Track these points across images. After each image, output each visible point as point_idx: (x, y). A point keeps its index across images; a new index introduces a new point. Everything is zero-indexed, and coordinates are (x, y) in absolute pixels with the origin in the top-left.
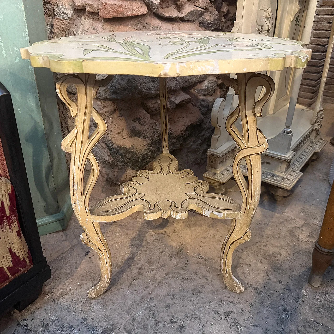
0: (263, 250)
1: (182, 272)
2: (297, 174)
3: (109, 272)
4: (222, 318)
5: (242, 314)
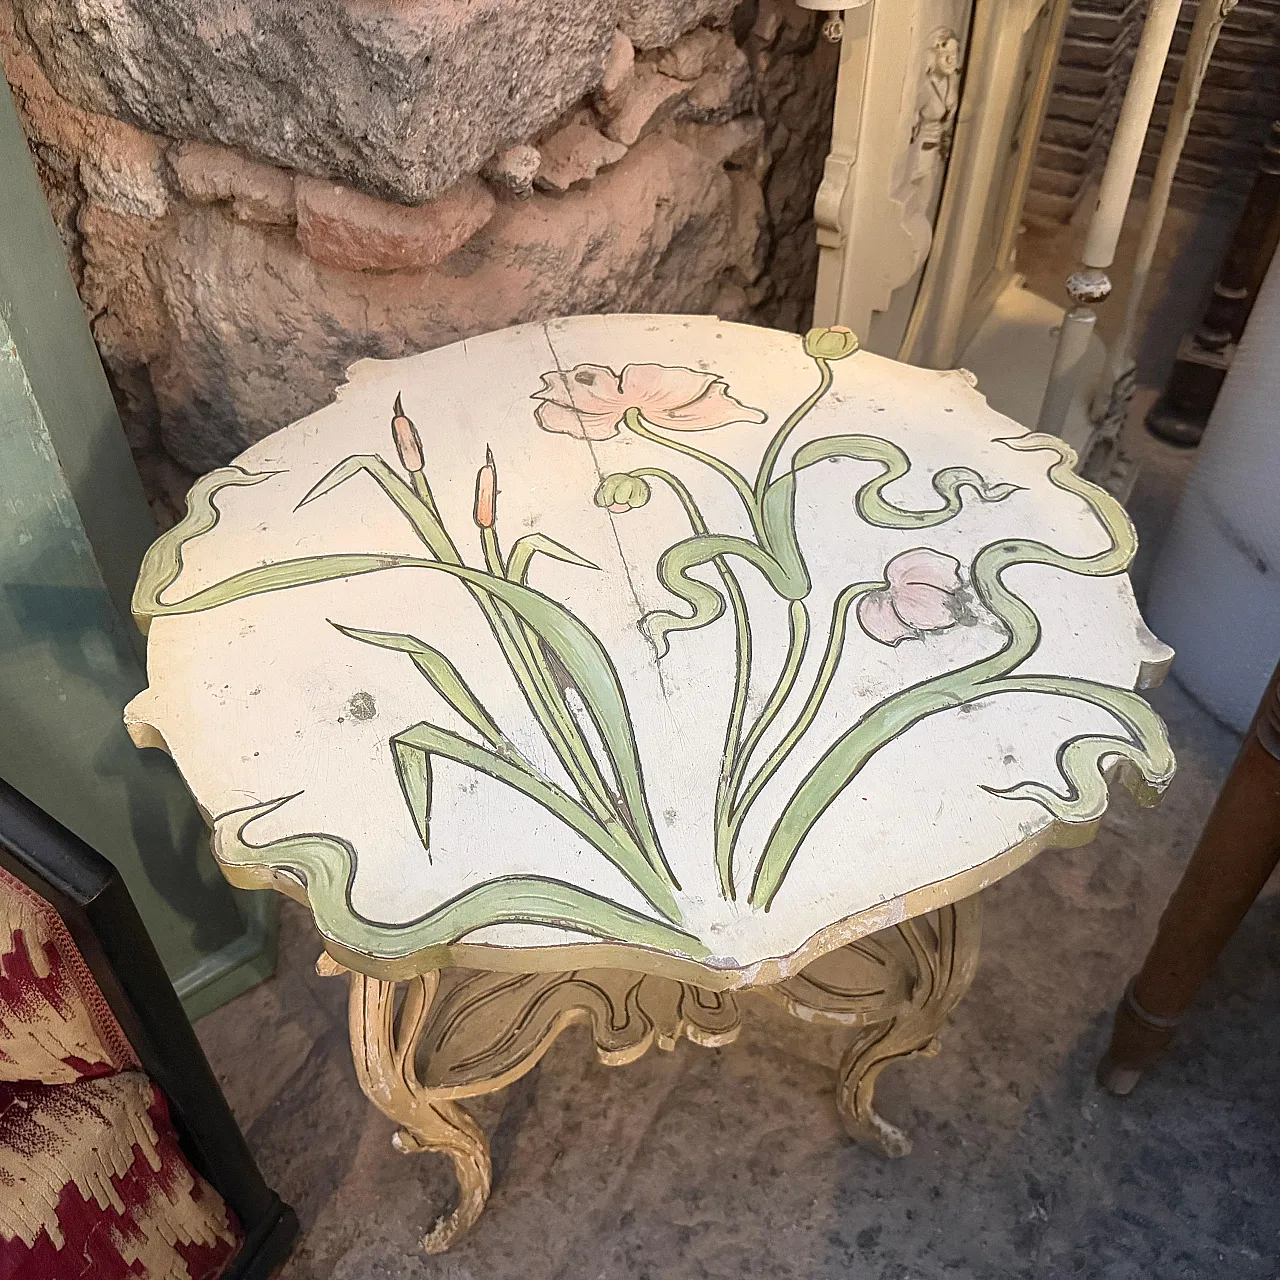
1: (704, 1097)
3: (486, 1180)
5: (909, 1232)
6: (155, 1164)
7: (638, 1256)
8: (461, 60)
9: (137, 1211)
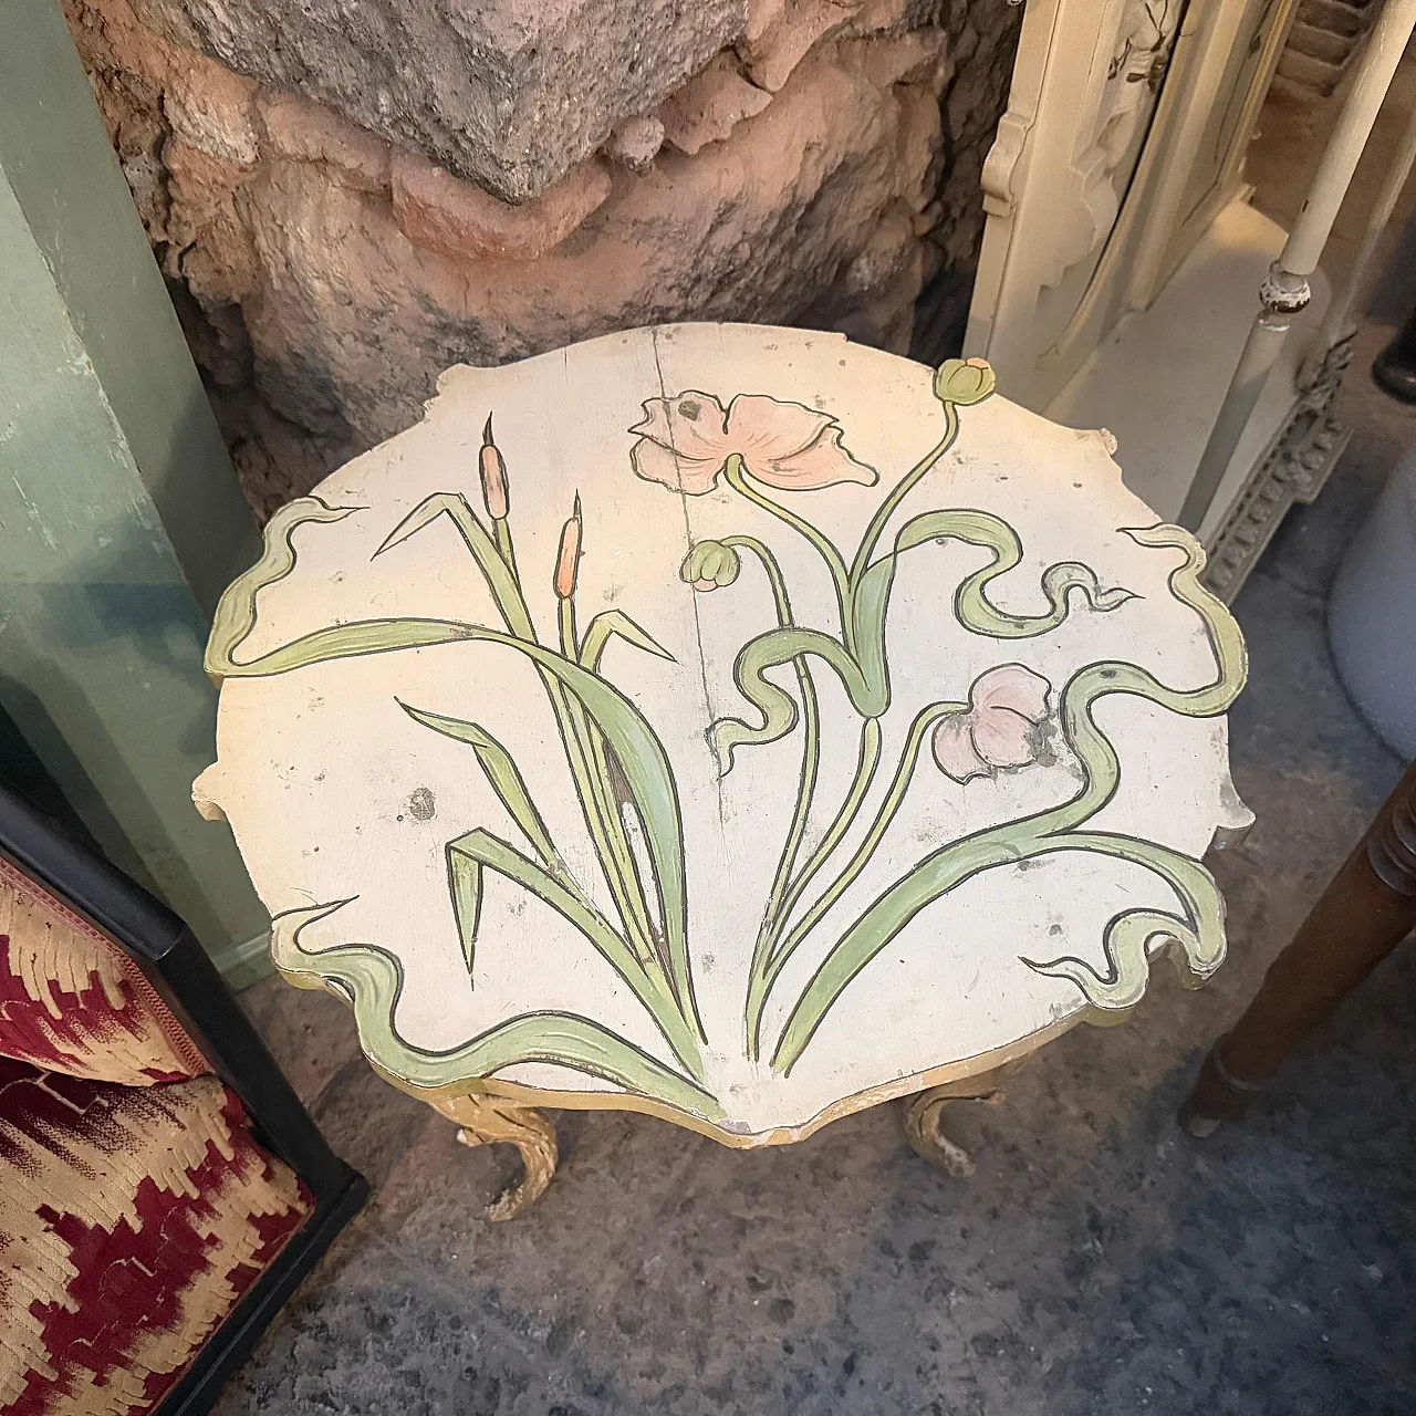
3: (551, 1162)
4: (902, 1267)
5: (962, 1250)
6: (228, 1154)
7: (694, 1242)
9: (211, 1195)
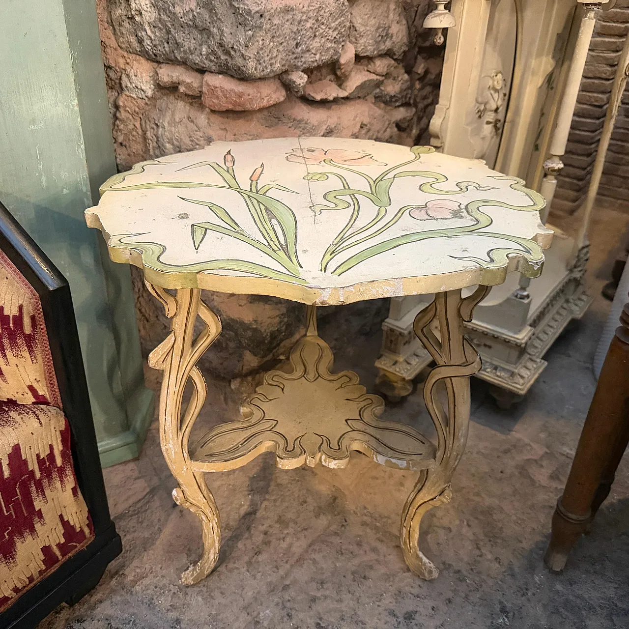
0: (473, 501)
1: (336, 540)
2: (537, 364)
3: (217, 545)
4: (400, 623)
5: (432, 617)
6: (59, 461)
7: (288, 605)
8: (276, 21)
9: (45, 482)
